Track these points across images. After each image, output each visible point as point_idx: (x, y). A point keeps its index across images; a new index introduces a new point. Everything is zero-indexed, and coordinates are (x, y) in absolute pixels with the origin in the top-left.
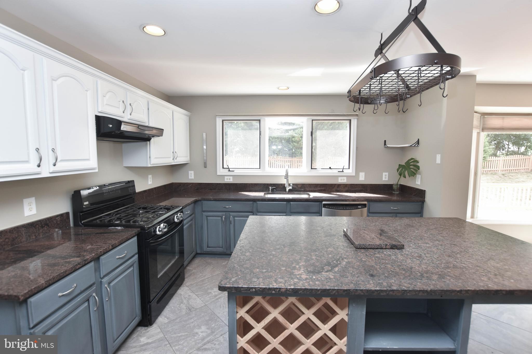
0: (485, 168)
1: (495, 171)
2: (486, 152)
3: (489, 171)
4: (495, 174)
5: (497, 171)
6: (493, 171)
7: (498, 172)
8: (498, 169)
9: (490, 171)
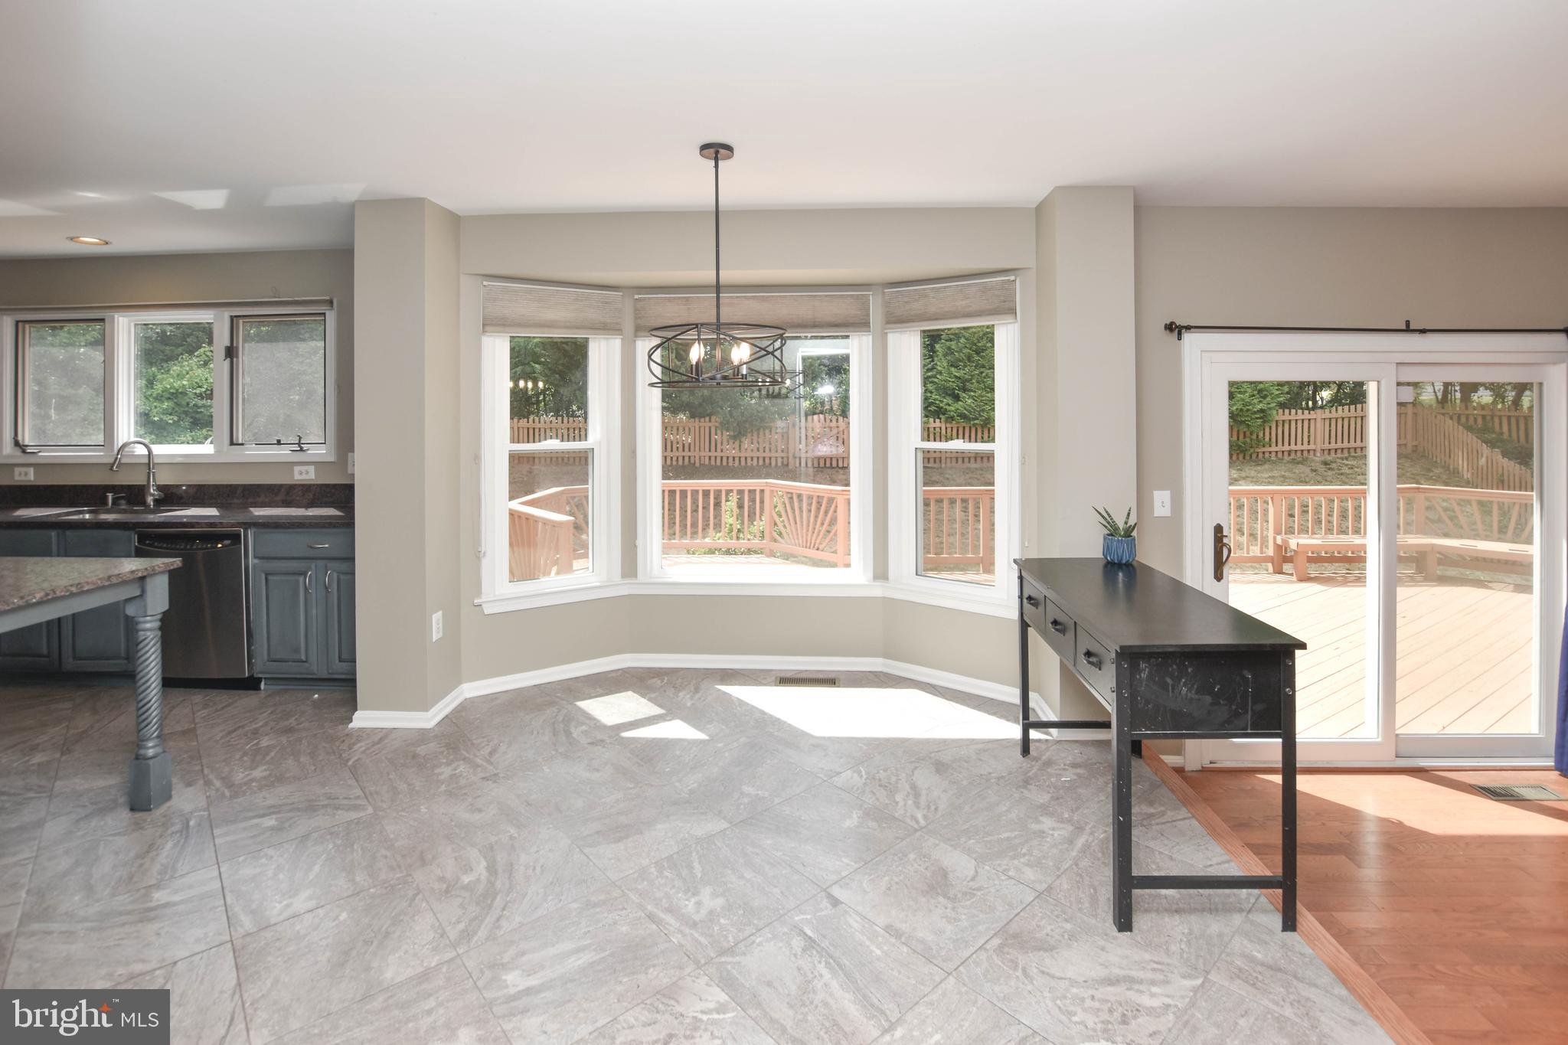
0: (1274, 444)
1: (1305, 453)
2: (1265, 397)
3: (1286, 454)
4: (1303, 461)
5: (1312, 453)
6: (1299, 454)
7: (1314, 455)
8: (1312, 447)
9: (1289, 455)
